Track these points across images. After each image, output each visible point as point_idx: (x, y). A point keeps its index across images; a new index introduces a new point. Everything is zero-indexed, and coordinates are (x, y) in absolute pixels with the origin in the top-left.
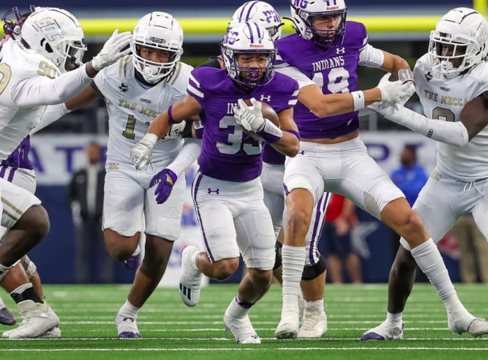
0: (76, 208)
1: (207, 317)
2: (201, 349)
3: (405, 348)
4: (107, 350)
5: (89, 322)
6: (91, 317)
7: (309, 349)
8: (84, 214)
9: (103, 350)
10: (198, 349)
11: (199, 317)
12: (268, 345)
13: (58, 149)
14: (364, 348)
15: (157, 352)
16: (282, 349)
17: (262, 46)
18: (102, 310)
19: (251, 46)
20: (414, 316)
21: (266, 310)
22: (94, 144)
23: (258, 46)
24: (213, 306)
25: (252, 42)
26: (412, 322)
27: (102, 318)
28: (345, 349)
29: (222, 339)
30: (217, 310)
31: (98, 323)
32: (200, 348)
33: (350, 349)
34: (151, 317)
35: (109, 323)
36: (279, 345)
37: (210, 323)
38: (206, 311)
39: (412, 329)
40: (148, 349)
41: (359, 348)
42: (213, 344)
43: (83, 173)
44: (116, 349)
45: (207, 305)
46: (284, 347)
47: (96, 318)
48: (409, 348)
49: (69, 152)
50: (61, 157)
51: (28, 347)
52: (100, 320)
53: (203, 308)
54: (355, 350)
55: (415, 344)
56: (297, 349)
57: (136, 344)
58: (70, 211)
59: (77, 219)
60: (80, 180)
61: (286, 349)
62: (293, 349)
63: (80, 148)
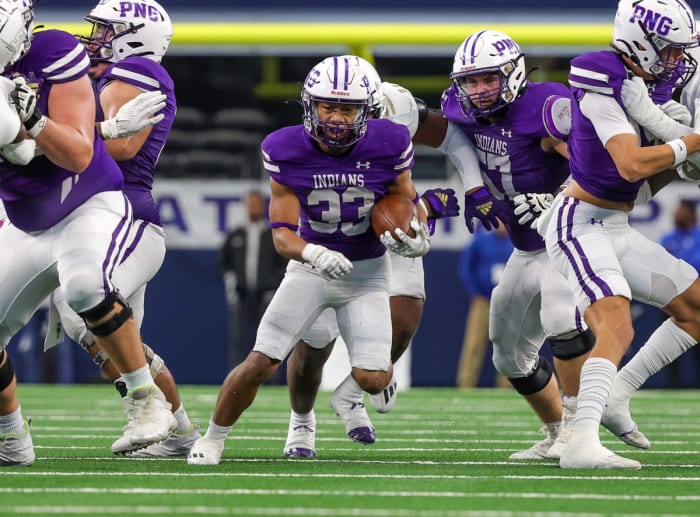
0: (230, 281)
1: (408, 432)
2: (398, 476)
3: (677, 478)
4: (269, 475)
5: (245, 438)
6: (249, 431)
7: (545, 477)
8: (241, 289)
9: (265, 475)
10: (394, 476)
11: (397, 432)
12: (489, 471)
13: (208, 199)
14: (620, 478)
15: (337, 479)
16: (510, 477)
17: (348, 94)
18: (264, 421)
19: (333, 92)
20: (690, 434)
21: (488, 424)
22: (256, 194)
23: (342, 94)
24: (416, 417)
25: (335, 87)
26: (687, 443)
27: (266, 431)
28: (595, 478)
29: (427, 462)
30: (423, 423)
31: (258, 438)
32: (396, 474)
33: (602, 478)
34: (330, 431)
35: (273, 438)
36: (504, 472)
37: (411, 440)
38: (407, 423)
39: (687, 452)
40: (326, 475)
41: (614, 478)
42: (415, 469)
43: (241, 233)
44: (282, 475)
45: (407, 416)
46: (512, 475)
47: (255, 431)
48: (683, 479)
49: (222, 204)
50: (211, 211)
51: (162, 469)
52: (261, 435)
53: (401, 420)
54: (609, 480)
55: (691, 473)
56: (530, 477)
57: (310, 467)
58: (222, 285)
59: (232, 297)
60: (237, 242)
61: (514, 477)
62: (524, 477)
63: (236, 199)
